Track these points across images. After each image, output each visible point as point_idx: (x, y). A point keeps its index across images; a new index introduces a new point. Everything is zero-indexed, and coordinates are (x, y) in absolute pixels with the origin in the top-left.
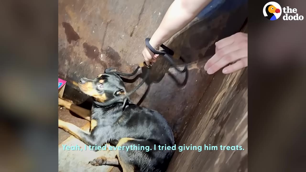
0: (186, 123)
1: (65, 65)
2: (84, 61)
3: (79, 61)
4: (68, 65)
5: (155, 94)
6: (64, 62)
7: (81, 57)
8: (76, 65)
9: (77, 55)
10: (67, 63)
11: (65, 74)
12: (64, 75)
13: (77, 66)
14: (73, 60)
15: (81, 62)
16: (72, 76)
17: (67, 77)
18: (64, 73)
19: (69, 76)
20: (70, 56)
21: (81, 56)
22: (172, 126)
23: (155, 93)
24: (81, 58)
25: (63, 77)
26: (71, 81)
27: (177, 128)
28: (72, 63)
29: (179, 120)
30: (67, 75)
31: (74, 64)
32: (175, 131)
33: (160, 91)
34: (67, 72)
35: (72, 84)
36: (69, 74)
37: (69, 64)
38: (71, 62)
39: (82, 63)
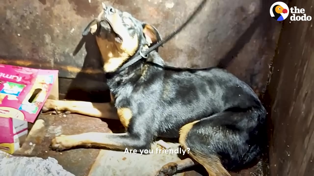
0: (270, 67)
1: (47, 44)
2: (76, 26)
3: (68, 29)
4: (51, 42)
5: (208, 38)
6: (44, 38)
7: (70, 21)
8: (64, 37)
9: (63, 19)
10: (48, 39)
11: (51, 59)
12: (49, 62)
13: (68, 38)
14: (57, 31)
15: (71, 29)
16: (63, 59)
17: (55, 62)
18: (48, 58)
19: (58, 61)
20: (51, 26)
21: (69, 18)
22: (249, 81)
23: (208, 36)
24: (71, 23)
25: (48, 65)
26: (63, 67)
27: (257, 79)
28: (58, 36)
29: (257, 67)
30: (54, 61)
31: (60, 38)
32: (255, 87)
33: (214, 30)
34: (54, 55)
35: (67, 72)
36: (57, 57)
37: (52, 39)
38: (55, 35)
39: (73, 30)
